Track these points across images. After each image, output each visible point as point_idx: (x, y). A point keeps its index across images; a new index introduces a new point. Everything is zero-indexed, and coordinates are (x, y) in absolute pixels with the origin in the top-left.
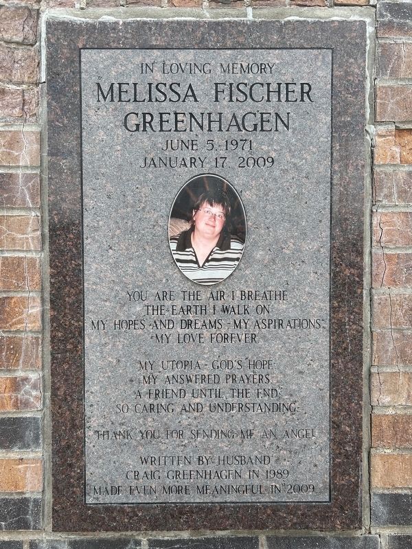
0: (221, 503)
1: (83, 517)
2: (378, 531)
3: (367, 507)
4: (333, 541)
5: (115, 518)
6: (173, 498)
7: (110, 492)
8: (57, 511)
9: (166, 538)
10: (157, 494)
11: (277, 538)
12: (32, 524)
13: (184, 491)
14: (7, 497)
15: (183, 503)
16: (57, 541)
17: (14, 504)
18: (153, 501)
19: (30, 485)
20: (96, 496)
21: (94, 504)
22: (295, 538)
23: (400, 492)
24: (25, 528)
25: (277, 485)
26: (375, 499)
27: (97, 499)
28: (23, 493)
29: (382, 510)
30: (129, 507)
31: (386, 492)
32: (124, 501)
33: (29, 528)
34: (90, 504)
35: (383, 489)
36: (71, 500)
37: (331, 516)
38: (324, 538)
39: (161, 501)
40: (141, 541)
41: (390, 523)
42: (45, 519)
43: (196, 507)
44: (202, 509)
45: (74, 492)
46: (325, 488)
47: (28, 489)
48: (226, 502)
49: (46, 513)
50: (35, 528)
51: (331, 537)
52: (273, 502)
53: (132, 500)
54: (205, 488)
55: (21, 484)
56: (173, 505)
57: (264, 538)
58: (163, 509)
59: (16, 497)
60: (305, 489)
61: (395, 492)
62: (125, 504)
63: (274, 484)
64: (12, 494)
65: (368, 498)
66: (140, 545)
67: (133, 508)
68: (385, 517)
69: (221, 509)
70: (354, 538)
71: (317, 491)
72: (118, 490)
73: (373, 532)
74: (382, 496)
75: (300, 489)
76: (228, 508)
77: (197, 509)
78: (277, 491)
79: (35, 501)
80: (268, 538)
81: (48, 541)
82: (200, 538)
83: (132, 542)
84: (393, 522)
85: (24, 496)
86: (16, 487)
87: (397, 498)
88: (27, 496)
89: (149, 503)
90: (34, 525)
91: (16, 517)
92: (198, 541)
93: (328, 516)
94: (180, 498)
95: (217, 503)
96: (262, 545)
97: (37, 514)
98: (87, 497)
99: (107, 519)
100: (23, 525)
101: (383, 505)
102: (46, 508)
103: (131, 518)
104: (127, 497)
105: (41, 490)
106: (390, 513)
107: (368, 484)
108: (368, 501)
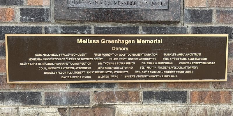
0: (124, 9)
1: (67, 13)
2: (187, 25)
3: (182, 15)
4: (169, 28)
5: (80, 14)
6: (104, 6)
7: (78, 3)
8: (56, 10)
9: (101, 27)
10: (98, 4)
11: (146, 27)
12: (45, 19)
13: (109, 3)
14: (35, 8)
15: (109, 8)
16: (56, 26)
17: (38, 11)
18: (96, 7)
19: (45, 3)
20: (73, 4)
21: (72, 8)
22: (153, 27)
23: (196, 9)
24: (42, 21)
25: (147, 2)
26: (186, 12)
27: (73, 6)
28: (41, 6)
29: (188, 16)
30: (86, 9)
31: (190, 9)
32: (85, 7)
33: (44, 21)
34: (70, 8)
35: (189, 7)
36: (62, 6)
37: (168, 15)
38: (165, 27)
39: (99, 7)
40: (91, 27)
41: (192, 22)
42: (51, 17)
43: (114, 10)
44: (117, 11)
45: (63, 3)
46: (166, 3)
47: (44, 4)
48: (126, 9)
49: (51, 15)
50: (47, 21)
51: (168, 27)
52: (145, 9)
53: (88, 6)
54: (118, 2)
55: (41, 2)
56: (105, 9)
57: (141, 27)
58: (101, 11)
59: (39, 8)
60: (158, 4)
61: (194, 9)
62: (85, 8)
63: (146, 1)
64: (37, 6)
65: (183, 12)
66: (91, 29)
67: (88, 10)
68: (189, 19)
69: (124, 11)
70: (177, 27)
71: (163, 5)
72: (82, 2)
73: (185, 25)
74: (189, 10)
75: (156, 4)
76: (127, 11)
77: (114, 11)
78: (147, 4)
79: (47, 9)
80: (143, 27)
81: (52, 27)
82: (115, 27)
83: (88, 28)
84: (192, 21)
85: (42, 7)
86: (39, 3)
87: (194, 11)
88: (43, 7)
89: (95, 8)
90: (46, 20)
91: (39, 16)
92: (114, 28)
93: (167, 15)
94: (107, 6)
95: (123, 9)
96: (140, 30)
97: (48, 15)
98: (69, 5)
99: (77, 14)
100: (42, 20)
101: (189, 14)
102: (51, 13)
103: (87, 14)
104: (85, 5)
105: (49, 5)
106: (191, 17)
107: (183, 6)
108: (183, 13)
